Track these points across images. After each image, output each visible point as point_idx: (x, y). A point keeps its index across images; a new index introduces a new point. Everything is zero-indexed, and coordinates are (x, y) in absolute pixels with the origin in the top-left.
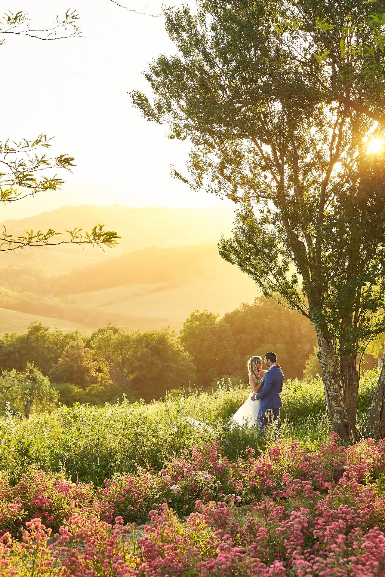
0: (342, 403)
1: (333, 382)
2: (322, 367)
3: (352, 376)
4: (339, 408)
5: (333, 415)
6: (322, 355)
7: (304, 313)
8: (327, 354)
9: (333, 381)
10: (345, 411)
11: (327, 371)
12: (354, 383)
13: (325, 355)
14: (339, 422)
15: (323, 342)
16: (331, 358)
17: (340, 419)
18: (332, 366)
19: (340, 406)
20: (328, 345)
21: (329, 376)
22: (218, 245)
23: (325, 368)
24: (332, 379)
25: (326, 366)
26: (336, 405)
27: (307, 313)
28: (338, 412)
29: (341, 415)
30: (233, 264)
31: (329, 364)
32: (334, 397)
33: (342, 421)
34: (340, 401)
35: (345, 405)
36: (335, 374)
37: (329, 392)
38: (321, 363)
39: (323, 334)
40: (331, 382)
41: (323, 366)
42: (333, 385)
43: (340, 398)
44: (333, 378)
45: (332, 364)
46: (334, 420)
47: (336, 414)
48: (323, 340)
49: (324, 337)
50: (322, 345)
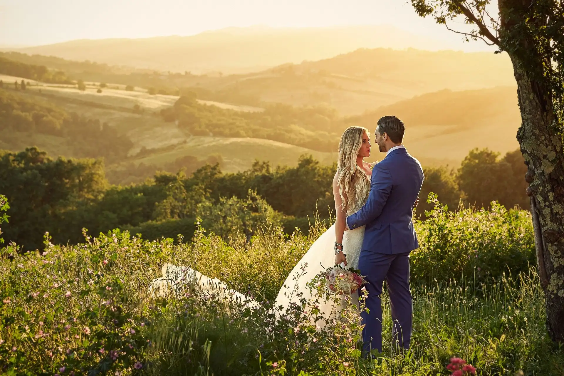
1: (551, 198)
2: (527, 163)
5: (548, 277)
6: (528, 134)
7: (484, 31)
8: (541, 131)
9: (551, 195)
11: (538, 172)
13: (534, 134)
14: (562, 294)
15: (531, 102)
16: (550, 141)
18: (551, 162)
20: (544, 110)
21: (544, 183)
23: (534, 164)
24: (548, 191)
25: (537, 159)
26: (556, 252)
27: (492, 31)
28: (562, 270)
31: (545, 157)
32: (552, 233)
36: (557, 180)
37: (542, 221)
38: (524, 152)
39: (532, 82)
40: (546, 199)
41: (529, 159)
42: (550, 206)
44: (553, 190)
45: (552, 155)
46: (550, 288)
47: (555, 275)
48: (531, 97)
49: (534, 91)
50: (527, 110)
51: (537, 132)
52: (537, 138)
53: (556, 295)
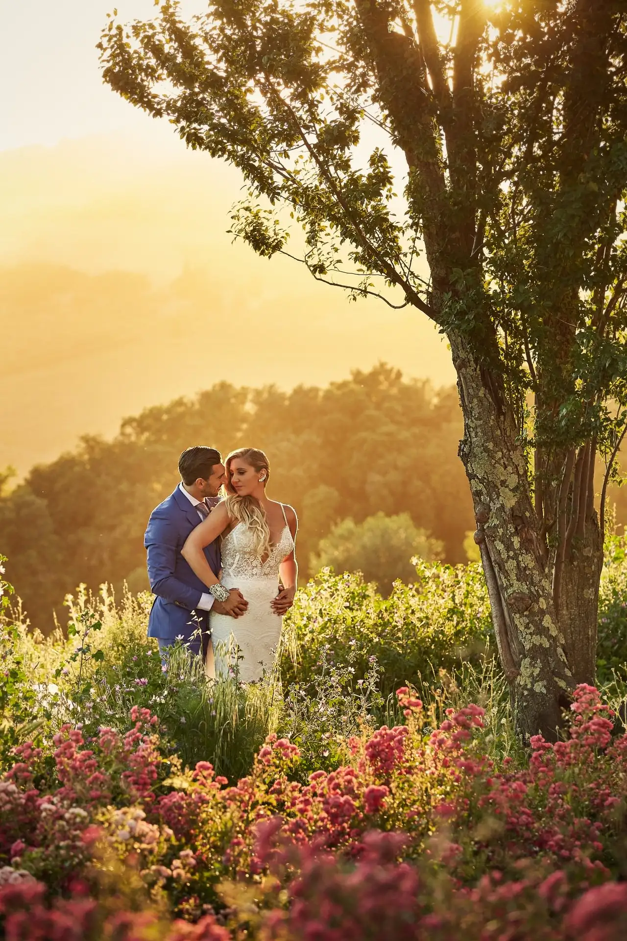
0: (547, 621)
1: (517, 545)
2: (478, 494)
3: (579, 528)
4: (537, 640)
5: (517, 665)
6: (477, 450)
8: (496, 444)
9: (516, 541)
10: (560, 650)
11: (494, 507)
12: (588, 552)
13: (486, 450)
14: (539, 688)
15: (480, 401)
16: (510, 459)
17: (540, 677)
18: (514, 490)
19: (542, 631)
20: (500, 413)
21: (504, 523)
22: (100, 46)
23: (489, 494)
24: (512, 535)
25: (493, 487)
26: (527, 627)
27: (423, 297)
28: (537, 652)
29: (545, 664)
30: (158, 113)
31: (503, 483)
32: (520, 598)
33: (551, 686)
34: (542, 612)
35: (560, 630)
36: (522, 518)
37: (502, 582)
38: (471, 476)
39: (483, 375)
40: (509, 547)
41: (481, 487)
42: (515, 558)
43: (543, 604)
44: (517, 533)
45: (513, 481)
46: (521, 680)
47: (528, 660)
48: (481, 393)
49: (486, 385)
50: (475, 413)
51: (491, 446)
52: (491, 454)
53: (531, 690)
